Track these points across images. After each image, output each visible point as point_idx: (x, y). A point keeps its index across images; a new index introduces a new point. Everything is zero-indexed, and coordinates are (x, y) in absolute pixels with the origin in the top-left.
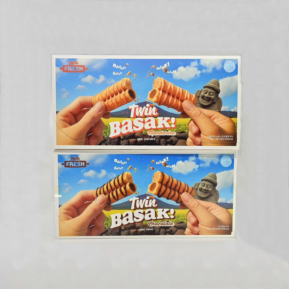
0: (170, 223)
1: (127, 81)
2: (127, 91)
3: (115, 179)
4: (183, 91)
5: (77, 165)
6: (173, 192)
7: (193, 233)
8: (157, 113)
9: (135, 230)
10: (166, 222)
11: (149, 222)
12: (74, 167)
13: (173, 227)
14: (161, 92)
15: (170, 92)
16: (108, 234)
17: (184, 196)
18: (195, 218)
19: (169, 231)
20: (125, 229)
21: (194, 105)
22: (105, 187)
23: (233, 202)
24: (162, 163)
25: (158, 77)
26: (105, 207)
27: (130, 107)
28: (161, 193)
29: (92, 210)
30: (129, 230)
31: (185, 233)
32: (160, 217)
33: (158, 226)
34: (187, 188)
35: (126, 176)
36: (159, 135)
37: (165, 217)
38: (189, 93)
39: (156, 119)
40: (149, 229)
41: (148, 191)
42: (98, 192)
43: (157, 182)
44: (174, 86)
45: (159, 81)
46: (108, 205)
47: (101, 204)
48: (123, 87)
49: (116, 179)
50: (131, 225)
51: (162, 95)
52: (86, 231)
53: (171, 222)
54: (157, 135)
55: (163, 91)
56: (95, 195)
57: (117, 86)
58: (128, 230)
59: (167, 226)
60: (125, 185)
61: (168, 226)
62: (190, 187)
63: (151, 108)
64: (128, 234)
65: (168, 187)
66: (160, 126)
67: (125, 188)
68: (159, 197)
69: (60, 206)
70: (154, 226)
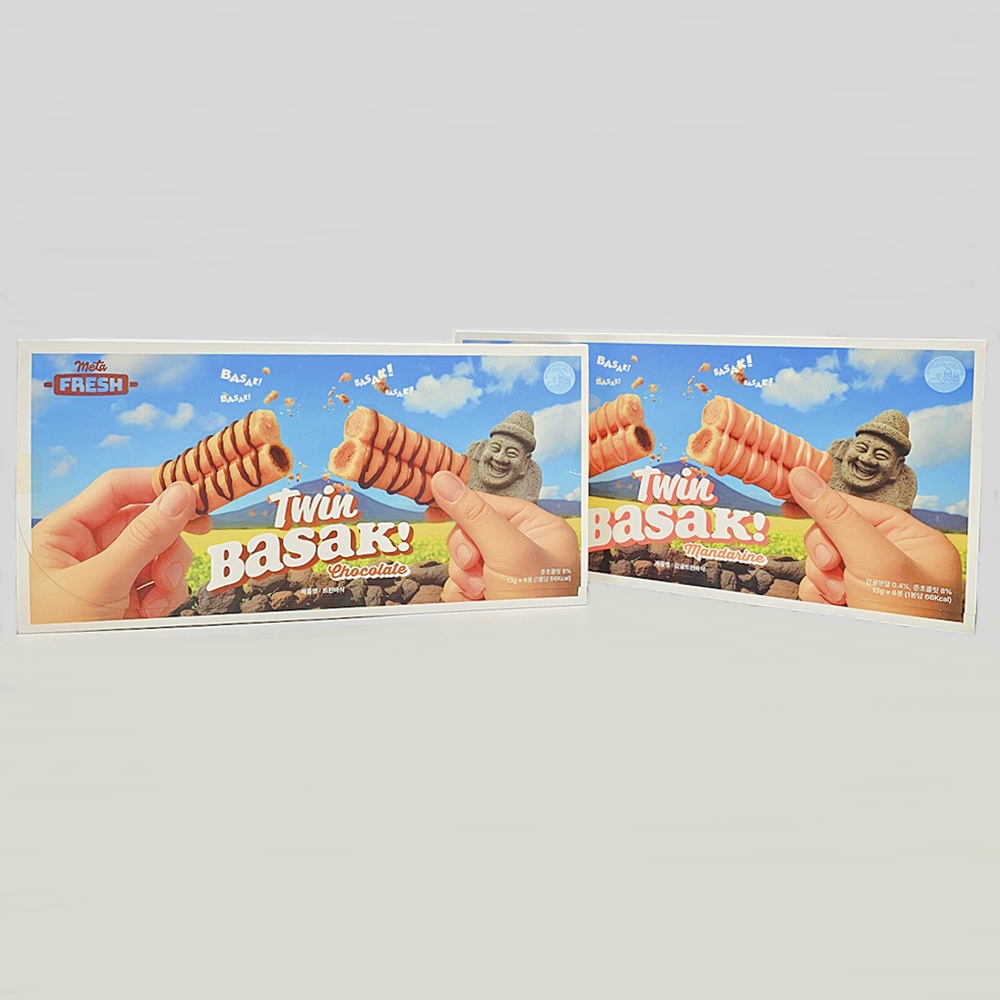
0: (398, 568)
1: (631, 403)
2: (631, 429)
3: (223, 432)
4: (790, 439)
5: (97, 386)
6: (406, 471)
7: (465, 594)
8: (712, 496)
9: (288, 593)
10: (386, 565)
11: (333, 567)
12: (86, 394)
13: (407, 578)
14: (725, 437)
15: (751, 440)
16: (199, 612)
17: (440, 482)
18: (474, 550)
19: (393, 593)
20: (256, 593)
21: (824, 483)
22: (190, 458)
23: (580, 496)
24: (373, 383)
25: (717, 397)
26: (190, 522)
27: (637, 474)
28: (369, 476)
29: (147, 533)
30: (269, 595)
31: (443, 596)
32: (365, 548)
33: (359, 576)
34: (447, 458)
35: (258, 424)
36: (717, 559)
37: (381, 548)
38: (812, 448)
39: (709, 511)
40: (332, 590)
41: (331, 470)
42: (167, 476)
43: (356, 441)
44: (764, 424)
45: (720, 408)
46: (200, 515)
47: (175, 513)
48: (621, 417)
49: (228, 433)
50: (273, 578)
51: (729, 445)
52: (125, 604)
53: (400, 565)
54: (712, 558)
55: (730, 436)
56: (156, 484)
57: (606, 415)
58: (264, 593)
59: (387, 576)
60: (257, 452)
61: (392, 576)
62: (458, 455)
63: (695, 480)
64: (264, 606)
65: (392, 455)
66: (720, 533)
67: (256, 462)
68: (364, 484)
69: (34, 522)
70: (349, 578)
